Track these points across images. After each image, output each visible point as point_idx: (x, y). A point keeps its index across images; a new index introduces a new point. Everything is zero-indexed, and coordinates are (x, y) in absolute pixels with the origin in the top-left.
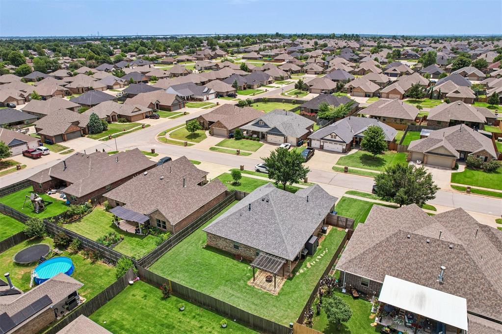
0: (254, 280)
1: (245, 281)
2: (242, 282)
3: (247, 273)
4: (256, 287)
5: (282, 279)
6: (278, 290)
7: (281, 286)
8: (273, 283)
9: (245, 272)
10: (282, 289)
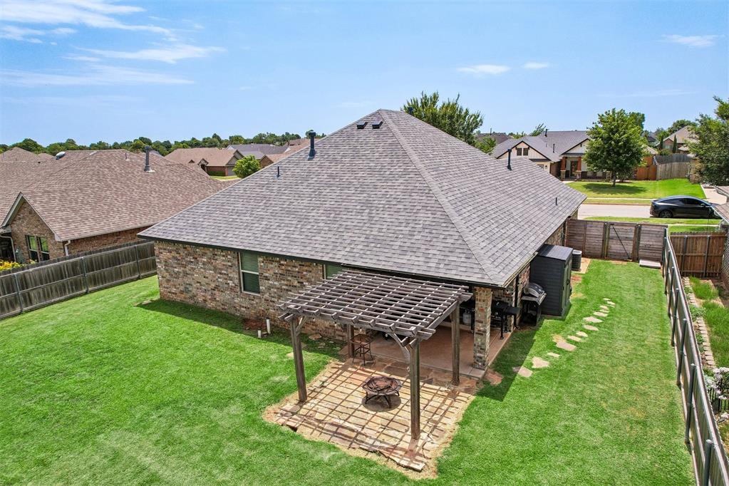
0: (302, 401)
1: (250, 407)
2: (235, 408)
3: (275, 374)
4: (305, 432)
5: (453, 395)
6: (433, 446)
7: (450, 423)
8: (404, 414)
9: (267, 370)
10: (459, 442)
